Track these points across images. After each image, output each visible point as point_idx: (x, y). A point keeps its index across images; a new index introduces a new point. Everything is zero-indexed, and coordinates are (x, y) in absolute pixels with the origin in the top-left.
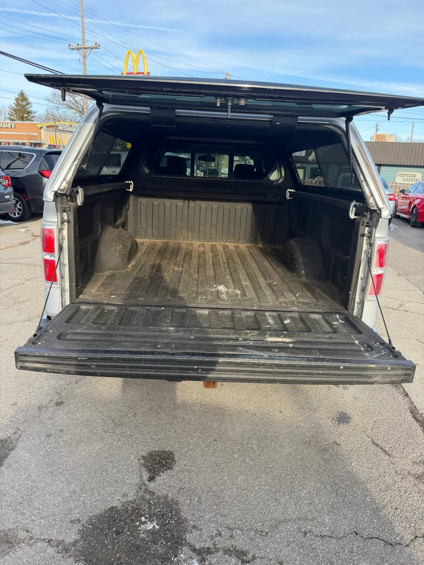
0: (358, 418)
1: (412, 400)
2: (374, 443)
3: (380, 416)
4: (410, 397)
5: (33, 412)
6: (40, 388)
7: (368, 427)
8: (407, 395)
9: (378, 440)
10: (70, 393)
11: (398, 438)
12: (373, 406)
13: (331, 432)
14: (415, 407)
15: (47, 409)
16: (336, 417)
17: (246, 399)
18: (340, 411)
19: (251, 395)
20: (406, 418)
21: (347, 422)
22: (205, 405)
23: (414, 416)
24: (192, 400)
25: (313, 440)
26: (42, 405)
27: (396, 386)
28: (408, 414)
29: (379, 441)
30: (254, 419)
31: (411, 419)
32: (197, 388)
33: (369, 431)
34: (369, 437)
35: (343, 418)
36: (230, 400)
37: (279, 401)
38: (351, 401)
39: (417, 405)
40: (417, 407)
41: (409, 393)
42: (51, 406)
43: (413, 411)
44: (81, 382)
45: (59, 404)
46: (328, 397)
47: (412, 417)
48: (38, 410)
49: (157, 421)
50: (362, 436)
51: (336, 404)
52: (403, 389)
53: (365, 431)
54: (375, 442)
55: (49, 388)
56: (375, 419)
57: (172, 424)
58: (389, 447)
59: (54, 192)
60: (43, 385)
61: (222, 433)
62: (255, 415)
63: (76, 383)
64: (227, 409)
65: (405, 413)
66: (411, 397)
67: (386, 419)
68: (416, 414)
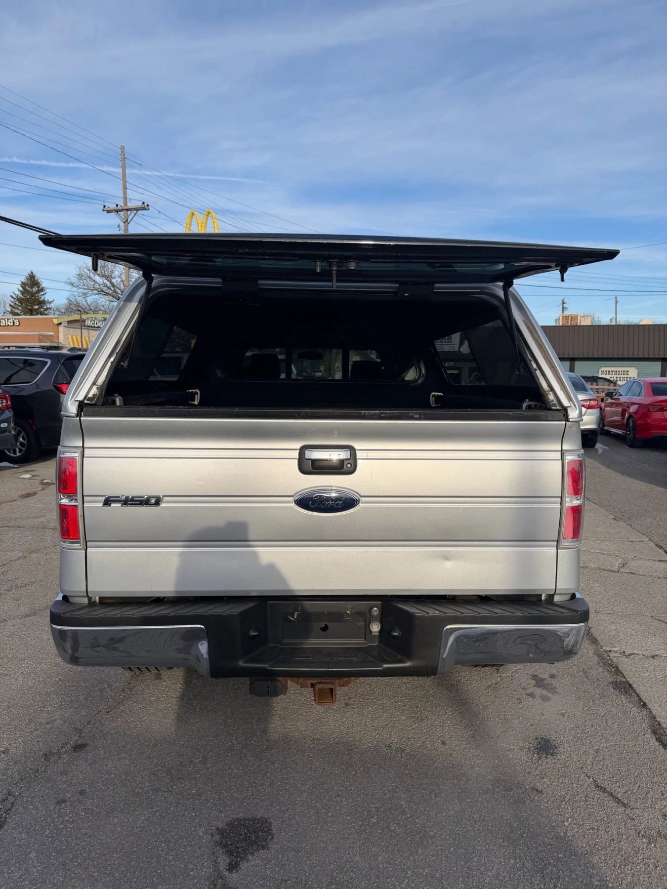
0: (570, 747)
1: (654, 713)
2: (597, 786)
3: (603, 741)
4: (649, 709)
5: (36, 763)
6: (47, 723)
7: (587, 761)
8: (645, 705)
9: (604, 780)
10: (97, 728)
11: (637, 776)
12: (592, 725)
13: (527, 771)
14: (659, 724)
15: (59, 758)
16: (533, 746)
17: (387, 725)
18: (540, 736)
19: (395, 719)
20: (646, 743)
21: (552, 755)
22: (319, 740)
23: (660, 738)
24: (299, 732)
25: (498, 787)
26: (50, 752)
27: (626, 692)
28: (649, 736)
29: (606, 782)
30: (401, 757)
31: (654, 743)
32: (306, 712)
33: (589, 767)
34: (589, 777)
35: (545, 747)
36: (361, 728)
37: (440, 726)
38: (556, 720)
39: (662, 721)
40: (662, 724)
41: (647, 702)
42: (66, 752)
43: (656, 729)
44: (115, 710)
45: (79, 747)
46: (519, 715)
47: (656, 740)
48: (44, 760)
49: (240, 768)
50: (577, 776)
51: (532, 725)
52: (638, 696)
53: (583, 768)
54: (599, 784)
55: (62, 722)
56: (597, 747)
57: (267, 772)
58: (623, 791)
59: (78, 402)
60: (53, 719)
61: (348, 784)
62: (403, 751)
63: (108, 712)
64: (356, 743)
65: (644, 735)
66: (652, 708)
67: (615, 745)
68: (661, 735)
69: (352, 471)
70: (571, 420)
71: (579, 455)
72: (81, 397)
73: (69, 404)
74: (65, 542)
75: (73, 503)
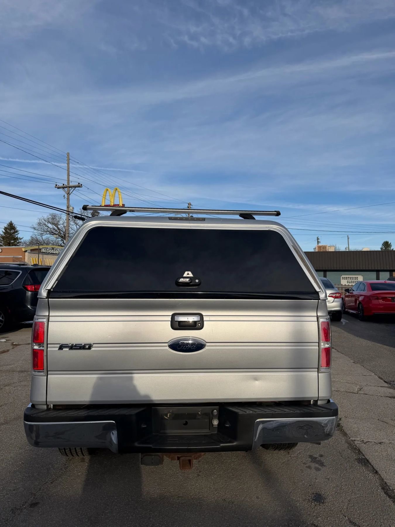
0: (333, 498)
1: (382, 477)
2: (351, 522)
3: (353, 494)
4: (380, 474)
5: (7, 515)
6: (14, 490)
7: (343, 506)
8: (377, 472)
9: (355, 518)
10: (45, 493)
11: (374, 515)
12: (346, 485)
13: (308, 513)
14: (386, 483)
15: (21, 512)
16: (311, 498)
17: (223, 487)
18: (315, 492)
19: (228, 483)
20: (379, 495)
21: (323, 503)
22: (182, 497)
23: (386, 492)
24: (169, 493)
25: (291, 524)
26: (15, 508)
27: (365, 465)
28: (380, 490)
29: (356, 520)
30: (232, 507)
31: (383, 494)
32: (174, 480)
33: (345, 510)
34: (345, 517)
35: (319, 498)
36: (207, 489)
37: (255, 487)
38: (324, 482)
39: (387, 481)
40: (387, 483)
41: (378, 470)
42: (25, 508)
43: (385, 487)
44: (56, 481)
45: (34, 505)
46: (302, 480)
47: (385, 493)
48: (12, 513)
49: (134, 516)
50: (338, 516)
51: (310, 485)
52: (373, 467)
53: (341, 511)
54: (352, 521)
55: (23, 489)
56: (350, 498)
57: (150, 518)
58: (366, 525)
59: (47, 290)
60: (17, 487)
61: (200, 524)
62: (233, 503)
63: (52, 483)
64: (204, 499)
65: (377, 490)
66: (381, 474)
67: (360, 497)
68: (387, 490)
69: (201, 328)
70: (321, 299)
71: (327, 319)
72: (49, 288)
73: (42, 291)
74: (35, 372)
75: (41, 348)
